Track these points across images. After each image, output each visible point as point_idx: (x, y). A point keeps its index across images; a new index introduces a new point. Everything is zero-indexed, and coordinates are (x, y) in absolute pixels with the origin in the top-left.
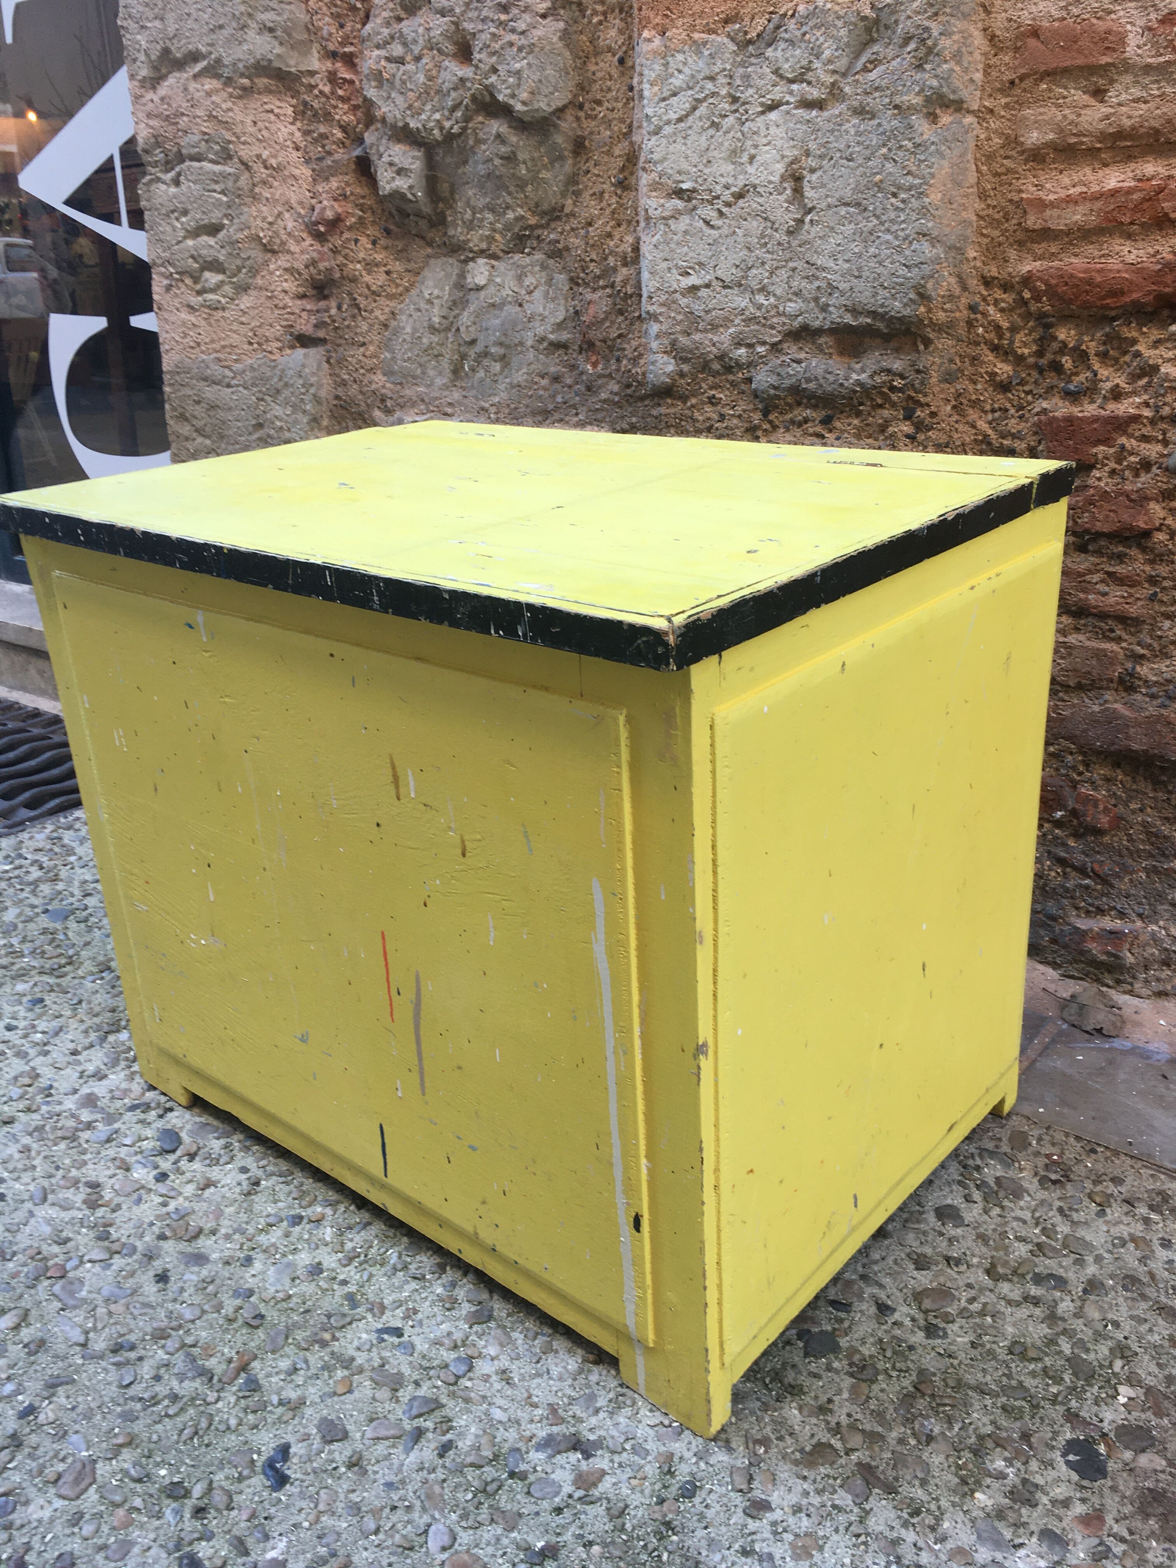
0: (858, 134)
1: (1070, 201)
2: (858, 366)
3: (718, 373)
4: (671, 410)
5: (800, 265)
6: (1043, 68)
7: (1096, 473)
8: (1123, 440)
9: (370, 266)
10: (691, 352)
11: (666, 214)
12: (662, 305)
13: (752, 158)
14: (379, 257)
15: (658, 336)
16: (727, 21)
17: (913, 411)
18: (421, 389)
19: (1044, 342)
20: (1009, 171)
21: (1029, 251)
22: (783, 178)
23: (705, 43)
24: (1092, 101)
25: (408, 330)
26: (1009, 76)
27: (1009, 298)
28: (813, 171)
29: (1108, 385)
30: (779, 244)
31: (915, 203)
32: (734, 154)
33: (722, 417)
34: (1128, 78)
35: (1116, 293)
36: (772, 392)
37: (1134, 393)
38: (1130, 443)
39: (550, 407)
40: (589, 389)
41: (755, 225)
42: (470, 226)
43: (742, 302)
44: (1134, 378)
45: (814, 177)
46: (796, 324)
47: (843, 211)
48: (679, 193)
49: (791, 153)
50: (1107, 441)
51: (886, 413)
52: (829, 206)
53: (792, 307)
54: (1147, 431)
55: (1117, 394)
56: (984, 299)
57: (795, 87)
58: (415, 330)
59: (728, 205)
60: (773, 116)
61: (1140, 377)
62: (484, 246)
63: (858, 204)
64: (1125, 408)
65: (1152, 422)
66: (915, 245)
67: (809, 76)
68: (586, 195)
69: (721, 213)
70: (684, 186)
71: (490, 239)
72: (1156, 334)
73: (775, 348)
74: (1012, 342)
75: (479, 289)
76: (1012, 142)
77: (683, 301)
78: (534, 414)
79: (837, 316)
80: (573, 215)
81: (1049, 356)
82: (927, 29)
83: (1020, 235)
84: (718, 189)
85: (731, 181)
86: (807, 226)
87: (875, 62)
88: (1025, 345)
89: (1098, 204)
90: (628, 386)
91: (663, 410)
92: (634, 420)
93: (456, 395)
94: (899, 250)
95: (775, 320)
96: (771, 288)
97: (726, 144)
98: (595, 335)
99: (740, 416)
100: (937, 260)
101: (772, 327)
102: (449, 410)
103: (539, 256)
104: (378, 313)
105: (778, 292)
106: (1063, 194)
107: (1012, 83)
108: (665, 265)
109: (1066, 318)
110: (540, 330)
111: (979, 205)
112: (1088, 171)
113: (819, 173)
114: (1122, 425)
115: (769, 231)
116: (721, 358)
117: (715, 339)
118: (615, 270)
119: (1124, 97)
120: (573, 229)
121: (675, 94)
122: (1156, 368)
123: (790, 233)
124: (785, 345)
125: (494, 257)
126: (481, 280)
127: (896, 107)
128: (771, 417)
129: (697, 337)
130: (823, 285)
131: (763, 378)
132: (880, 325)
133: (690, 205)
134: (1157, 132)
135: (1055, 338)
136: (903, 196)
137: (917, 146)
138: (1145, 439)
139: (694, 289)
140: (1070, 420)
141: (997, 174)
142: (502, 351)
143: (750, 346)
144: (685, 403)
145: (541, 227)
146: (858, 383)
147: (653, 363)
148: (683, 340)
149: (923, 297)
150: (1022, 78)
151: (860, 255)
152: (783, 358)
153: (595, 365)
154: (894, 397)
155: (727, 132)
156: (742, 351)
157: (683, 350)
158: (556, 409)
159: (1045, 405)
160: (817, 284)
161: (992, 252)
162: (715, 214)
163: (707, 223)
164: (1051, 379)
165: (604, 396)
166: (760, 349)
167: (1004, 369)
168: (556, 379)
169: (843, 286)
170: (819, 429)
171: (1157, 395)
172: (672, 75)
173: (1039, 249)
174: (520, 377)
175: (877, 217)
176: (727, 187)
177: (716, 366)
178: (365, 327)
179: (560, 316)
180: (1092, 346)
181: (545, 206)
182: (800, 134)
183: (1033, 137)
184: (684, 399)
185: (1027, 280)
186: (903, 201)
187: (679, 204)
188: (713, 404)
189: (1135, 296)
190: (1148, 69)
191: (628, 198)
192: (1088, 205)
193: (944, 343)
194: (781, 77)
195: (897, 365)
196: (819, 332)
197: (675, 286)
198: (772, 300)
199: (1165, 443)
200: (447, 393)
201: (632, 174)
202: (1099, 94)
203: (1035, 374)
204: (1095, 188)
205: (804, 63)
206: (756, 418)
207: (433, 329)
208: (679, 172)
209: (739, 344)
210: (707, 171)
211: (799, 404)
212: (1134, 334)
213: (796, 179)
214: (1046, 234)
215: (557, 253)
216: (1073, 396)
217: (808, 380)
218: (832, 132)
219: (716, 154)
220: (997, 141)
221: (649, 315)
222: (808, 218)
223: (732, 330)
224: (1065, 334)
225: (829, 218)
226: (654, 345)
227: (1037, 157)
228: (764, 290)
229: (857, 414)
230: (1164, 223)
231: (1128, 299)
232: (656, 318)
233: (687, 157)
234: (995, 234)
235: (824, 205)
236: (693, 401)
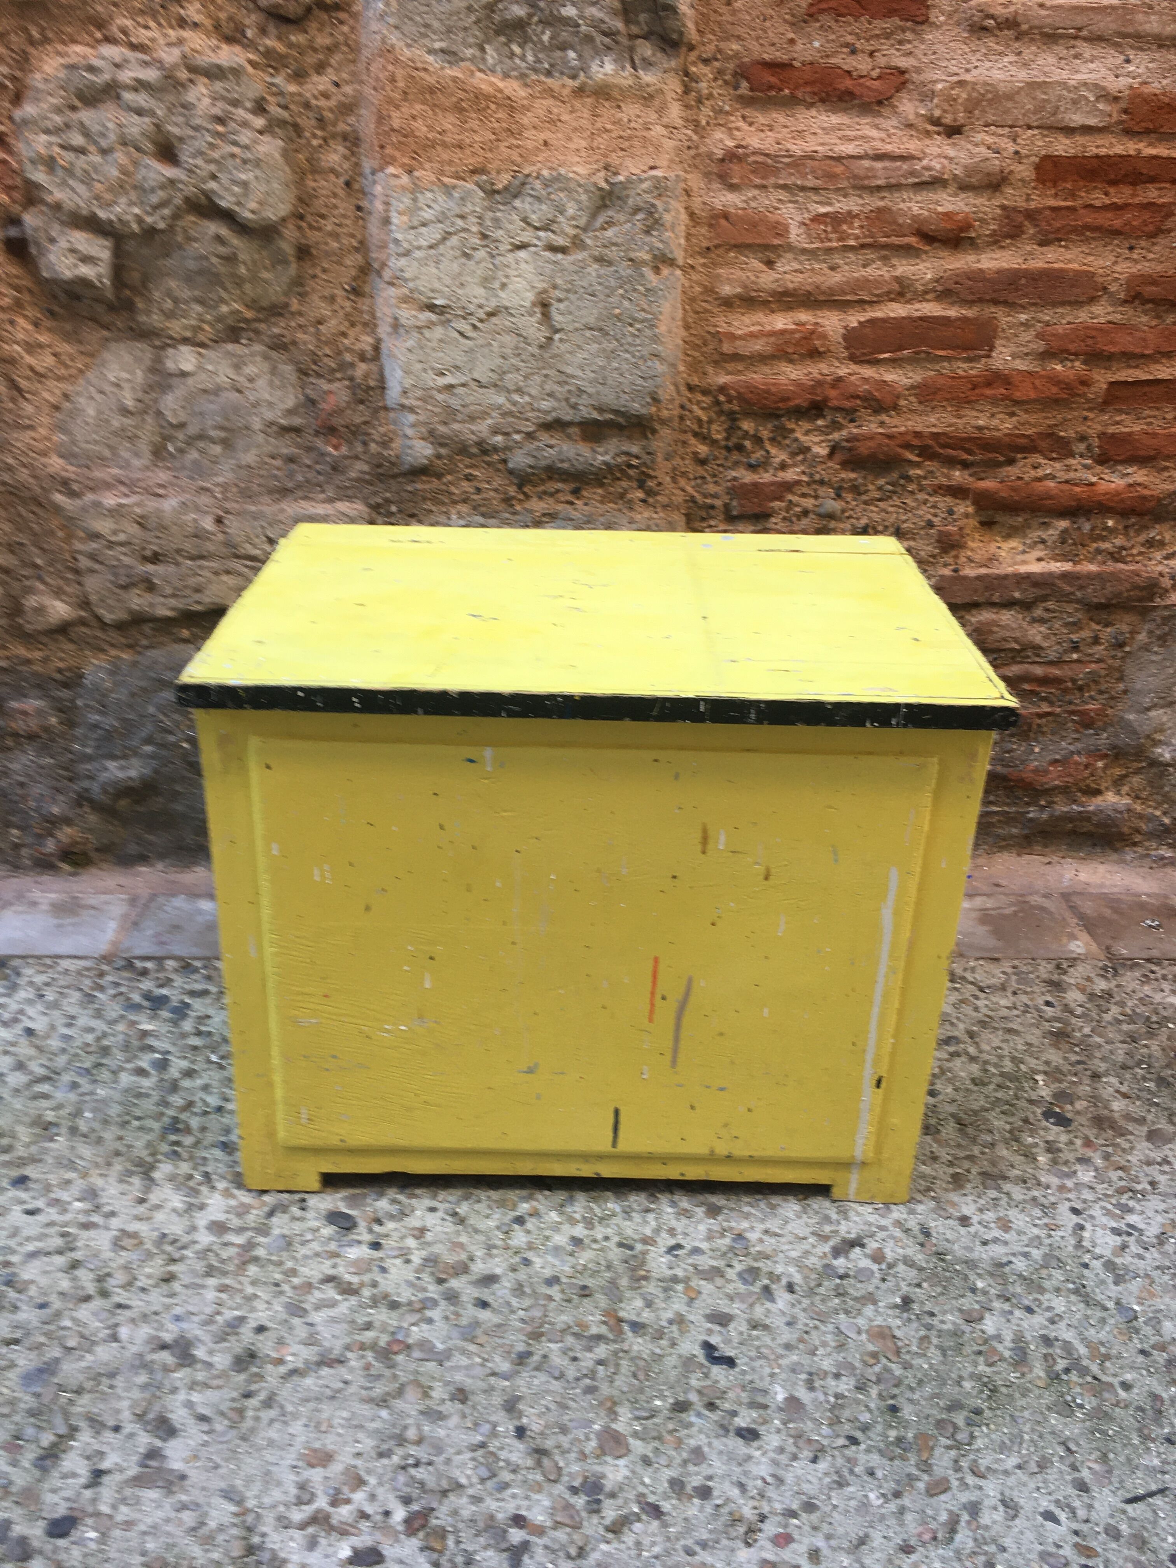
0: (599, 276)
1: (752, 335)
2: (601, 450)
3: (475, 455)
4: (427, 487)
6: (733, 242)
7: (773, 520)
8: (790, 497)
9: (31, 347)
10: (449, 438)
11: (419, 324)
12: (420, 399)
13: (503, 286)
14: (43, 338)
15: (413, 426)
16: (474, 172)
17: (644, 482)
18: (115, 471)
19: (732, 429)
20: (706, 311)
21: (724, 368)
22: (534, 304)
23: (455, 187)
24: (764, 268)
25: (91, 412)
26: (705, 244)
27: (707, 400)
28: (560, 300)
29: (777, 460)
30: (533, 355)
31: (648, 332)
32: (485, 282)
33: (478, 491)
34: (790, 256)
35: (784, 399)
36: (529, 471)
37: (795, 465)
38: (795, 499)
39: (290, 485)
40: (335, 469)
41: (509, 340)
42: (170, 315)
43: (501, 400)
44: (793, 454)
45: (561, 306)
46: (549, 418)
47: (588, 333)
48: (431, 307)
49: (540, 286)
50: (780, 499)
51: (624, 484)
52: (577, 330)
53: (545, 405)
54: (805, 490)
55: (783, 466)
56: (690, 400)
57: (541, 234)
58: (100, 412)
59: (481, 321)
60: (522, 254)
61: (797, 454)
62: (188, 334)
63: (601, 330)
64: (790, 475)
65: (808, 484)
66: (650, 363)
67: (554, 227)
68: (315, 298)
69: (475, 327)
70: (437, 302)
71: (197, 329)
72: (807, 426)
73: (530, 436)
74: (709, 429)
75: (184, 374)
76: (709, 290)
77: (440, 397)
78: (270, 492)
79: (587, 413)
80: (300, 314)
81: (734, 440)
82: (653, 205)
83: (716, 357)
84: (472, 308)
85: (483, 301)
86: (557, 343)
87: (610, 223)
88: (718, 432)
89: (772, 339)
90: (379, 466)
91: (419, 486)
92: (388, 495)
93: (163, 476)
94: (636, 366)
95: (530, 414)
96: (526, 390)
97: (479, 272)
98: (336, 421)
99: (495, 490)
100: (663, 375)
101: (527, 420)
102: (161, 491)
103: (258, 347)
104: (46, 395)
105: (533, 392)
106: (747, 330)
107: (708, 249)
108: (419, 366)
109: (748, 414)
110: (269, 415)
111: (684, 333)
112: (761, 315)
113: (566, 303)
114: (788, 487)
115: (522, 345)
116: (480, 443)
117: (473, 428)
118: (352, 365)
119: (787, 268)
120: (300, 326)
121: (424, 225)
122: (808, 449)
123: (541, 347)
124: (538, 434)
125: (202, 345)
126: (187, 367)
127: (631, 260)
128: (526, 490)
129: (456, 426)
130: (573, 388)
131: (519, 460)
132: (621, 420)
133: (442, 318)
134: (809, 293)
135: (740, 428)
136: (638, 326)
137: (648, 290)
138: (804, 495)
139: (450, 387)
140: (755, 485)
141: (698, 313)
142: (223, 434)
143: (505, 434)
144: (438, 479)
145: (259, 321)
146: (605, 463)
147: (410, 448)
148: (442, 429)
149: (656, 400)
150: (717, 247)
151: (603, 368)
152: (537, 444)
153: (336, 448)
154: (631, 472)
155: (478, 263)
156: (499, 438)
157: (442, 436)
158: (299, 486)
159: (734, 474)
160: (567, 387)
161: (694, 366)
162: (469, 327)
163: (461, 334)
164: (736, 456)
165: (353, 475)
166: (517, 437)
167: (703, 449)
168: (291, 460)
169: (589, 390)
170: (570, 498)
171: (811, 466)
172: (421, 209)
173: (730, 366)
174: (250, 458)
175: (617, 340)
176: (480, 306)
177: (474, 450)
178: (29, 409)
179: (290, 402)
180: (765, 434)
181: (265, 303)
182: (548, 272)
183: (726, 290)
184: (439, 476)
185: (722, 389)
186: (638, 330)
187: (433, 317)
188: (469, 480)
189: (797, 402)
190: (804, 251)
191: (364, 304)
192: (765, 339)
193: (665, 432)
194: (529, 224)
195: (635, 449)
196: (570, 424)
197: (431, 384)
198: (527, 399)
199: (816, 497)
200: (149, 474)
201: (364, 282)
202: (770, 264)
203: (724, 452)
204: (768, 328)
205: (550, 216)
206: (512, 491)
207: (125, 412)
208: (432, 291)
209: (496, 433)
210: (460, 292)
211: (550, 478)
212: (793, 426)
213: (543, 305)
214: (736, 357)
215: (279, 345)
216: (752, 467)
217: (562, 461)
218: (576, 272)
219: (469, 279)
220: (698, 289)
221: (403, 406)
222: (557, 337)
223: (489, 421)
224: (747, 425)
225: (576, 338)
226: (409, 432)
227: (727, 303)
228: (519, 391)
229: (601, 485)
230: (815, 354)
231: (792, 404)
232: (411, 410)
233: (439, 279)
234: (697, 354)
235: (571, 328)
236: (449, 478)
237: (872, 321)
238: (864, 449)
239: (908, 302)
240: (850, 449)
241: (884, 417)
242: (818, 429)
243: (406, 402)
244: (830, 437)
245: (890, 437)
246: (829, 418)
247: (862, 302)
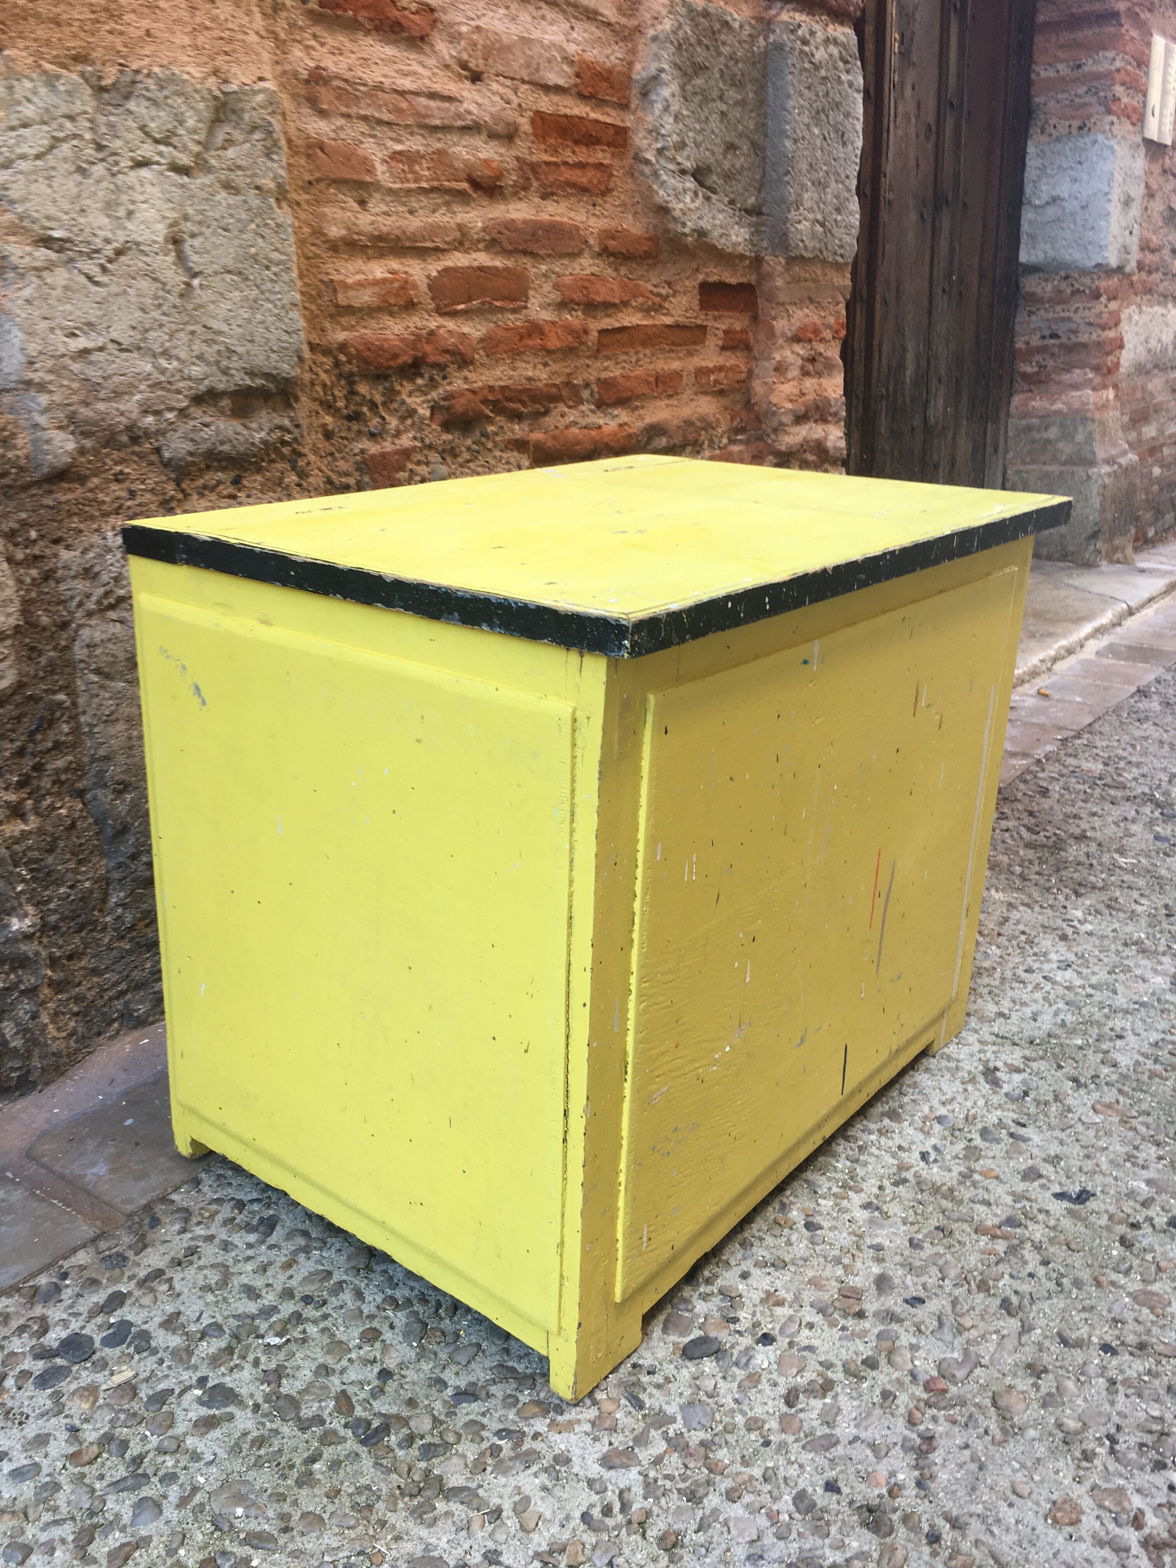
0: (229, 207)
1: (360, 285)
2: (254, 425)
3: (124, 445)
4: (69, 496)
5: (198, 328)
6: (332, 176)
10: (96, 424)
11: (37, 264)
12: (50, 371)
13: (130, 214)
15: (45, 411)
16: (77, 59)
17: (296, 462)
19: (351, 394)
20: (317, 256)
21: (340, 323)
22: (166, 240)
23: (58, 77)
24: (359, 208)
26: (307, 177)
27: (328, 361)
28: (193, 236)
29: (392, 426)
30: (175, 307)
31: (286, 277)
32: (109, 206)
33: (132, 494)
34: (378, 196)
35: (395, 356)
36: (190, 459)
37: (406, 431)
41: (144, 284)
43: (147, 367)
44: (403, 419)
45: (197, 242)
46: (203, 388)
47: (228, 277)
48: (46, 242)
49: (171, 216)
51: (280, 466)
52: (216, 273)
53: (197, 370)
54: (419, 457)
55: (398, 434)
56: (316, 362)
57: (162, 148)
59: (110, 261)
60: (144, 172)
61: (406, 418)
63: (240, 273)
64: (406, 441)
65: (421, 449)
66: (291, 314)
67: (174, 140)
69: (104, 269)
70: (56, 234)
72: (409, 387)
73: (183, 413)
74: (332, 396)
76: (318, 232)
77: (76, 367)
79: (239, 378)
81: (354, 407)
82: (270, 123)
83: (332, 310)
84: (98, 243)
85: (110, 235)
86: (197, 291)
87: (229, 142)
88: (340, 398)
89: (376, 289)
90: (5, 475)
91: (60, 497)
92: (23, 515)
94: (279, 318)
95: (181, 385)
96: (174, 352)
97: (101, 194)
99: (152, 491)
101: (178, 392)
105: (183, 355)
106: (354, 279)
107: (310, 183)
108: (44, 324)
109: (365, 377)
111: (300, 283)
112: (360, 262)
113: (201, 239)
115: (161, 293)
116: (129, 428)
117: (122, 407)
119: (378, 210)
121: (25, 126)
122: (414, 411)
123: (181, 296)
124: (192, 410)
127: (257, 188)
128: (184, 486)
129: (101, 406)
130: (222, 348)
131: (175, 446)
132: (271, 386)
133: (63, 257)
134: (398, 238)
135: (357, 393)
136: (274, 269)
137: (278, 225)
138: (419, 463)
139: (84, 353)
140: (383, 455)
141: (308, 258)
143: (157, 413)
144: (83, 484)
146: (264, 442)
147: (48, 442)
148: (84, 412)
149: (299, 360)
150: (318, 180)
151: (249, 321)
152: (192, 423)
154: (284, 451)
155: (98, 182)
156: (150, 419)
157: (86, 422)
159: (359, 446)
160: (216, 347)
161: (313, 322)
162: (97, 269)
163: (90, 278)
164: (355, 426)
166: (170, 416)
167: (329, 421)
169: (240, 350)
170: (231, 490)
171: (421, 430)
172: (19, 103)
173: (344, 320)
175: (257, 286)
176: (107, 241)
180: (378, 398)
182: (177, 199)
183: (335, 231)
184: (82, 480)
185: (343, 347)
186: (275, 274)
187: (53, 256)
188: (117, 481)
189: (403, 359)
190: (390, 191)
192: (370, 289)
193: (304, 400)
194: (147, 134)
195: (285, 422)
196: (224, 394)
197: (62, 350)
198: (175, 363)
202: (362, 203)
203: (346, 422)
204: (370, 277)
205: (170, 127)
206: (171, 489)
208: (48, 218)
209: (146, 412)
210: (82, 220)
211: (208, 467)
212: (400, 387)
213: (176, 241)
214: (349, 310)
216: (372, 436)
217: (222, 443)
218: (207, 200)
219: (88, 202)
220: (306, 230)
221: (29, 383)
222: (196, 282)
223: (138, 397)
224: (363, 388)
225: (216, 282)
226: (42, 420)
227: (336, 247)
228: (165, 353)
229: (259, 470)
230: (410, 306)
231: (400, 361)
232: (42, 387)
233: (54, 201)
234: (313, 307)
235: (209, 271)
236: (96, 481)
237: (447, 270)
238: (459, 405)
239: (467, 251)
240: (448, 409)
241: (466, 373)
242: (419, 389)
243: (36, 377)
244: (429, 397)
245: (474, 392)
246: (427, 376)
247: (437, 249)
